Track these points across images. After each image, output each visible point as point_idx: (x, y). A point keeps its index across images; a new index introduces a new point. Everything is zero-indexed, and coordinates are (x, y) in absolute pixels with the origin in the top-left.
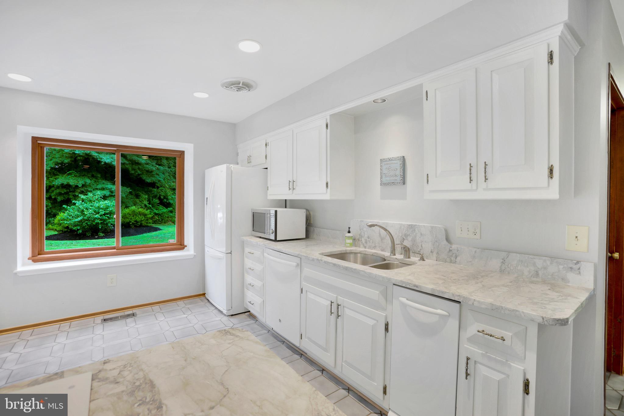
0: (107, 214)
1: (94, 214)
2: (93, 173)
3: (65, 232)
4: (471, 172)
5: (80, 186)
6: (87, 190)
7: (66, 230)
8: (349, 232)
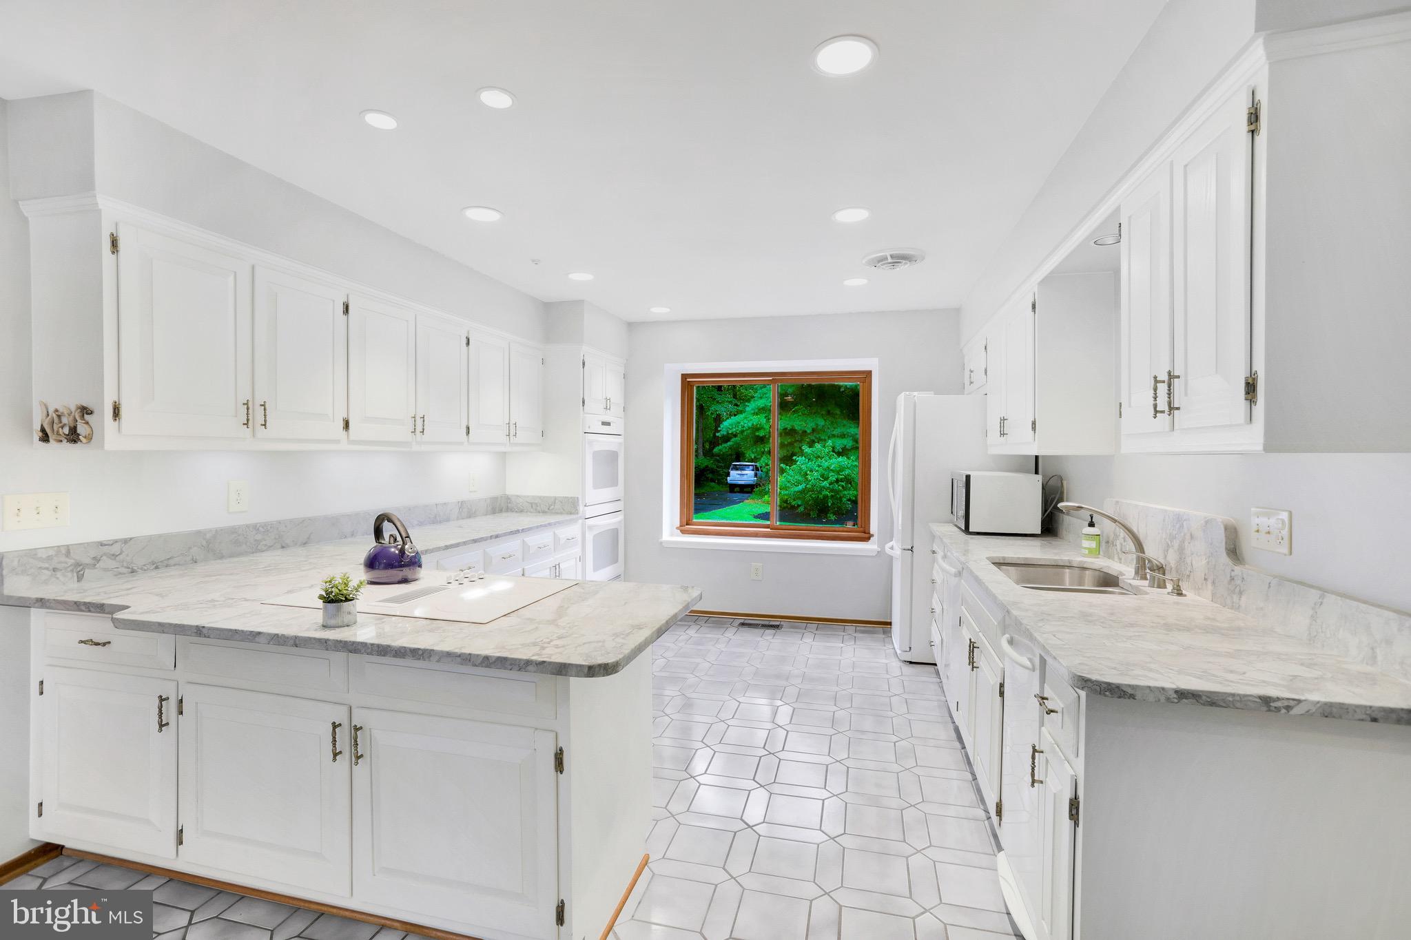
0: (842, 480)
1: (820, 480)
2: (829, 408)
3: (784, 508)
4: (1156, 394)
5: (809, 431)
6: (820, 437)
7: (785, 505)
8: (1092, 524)
